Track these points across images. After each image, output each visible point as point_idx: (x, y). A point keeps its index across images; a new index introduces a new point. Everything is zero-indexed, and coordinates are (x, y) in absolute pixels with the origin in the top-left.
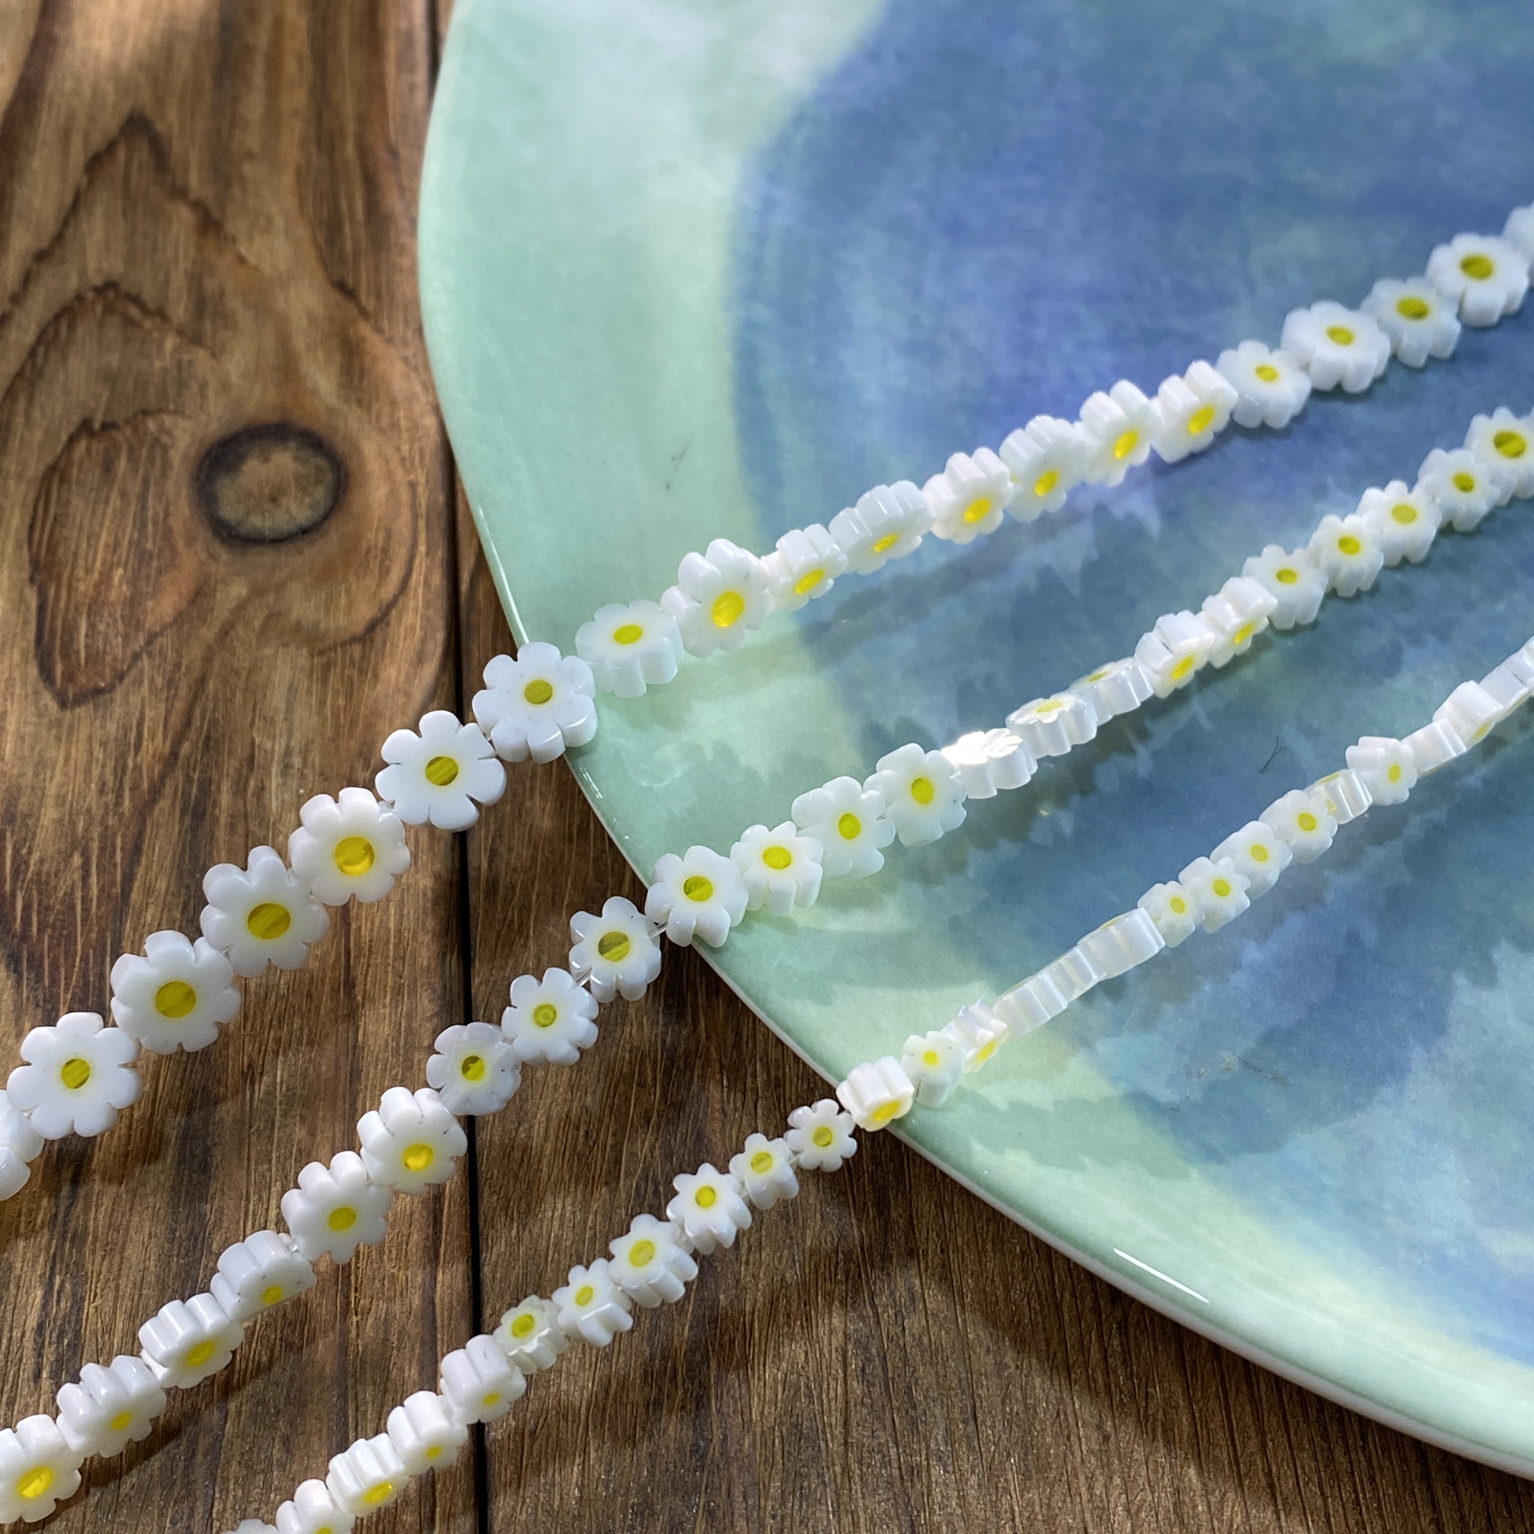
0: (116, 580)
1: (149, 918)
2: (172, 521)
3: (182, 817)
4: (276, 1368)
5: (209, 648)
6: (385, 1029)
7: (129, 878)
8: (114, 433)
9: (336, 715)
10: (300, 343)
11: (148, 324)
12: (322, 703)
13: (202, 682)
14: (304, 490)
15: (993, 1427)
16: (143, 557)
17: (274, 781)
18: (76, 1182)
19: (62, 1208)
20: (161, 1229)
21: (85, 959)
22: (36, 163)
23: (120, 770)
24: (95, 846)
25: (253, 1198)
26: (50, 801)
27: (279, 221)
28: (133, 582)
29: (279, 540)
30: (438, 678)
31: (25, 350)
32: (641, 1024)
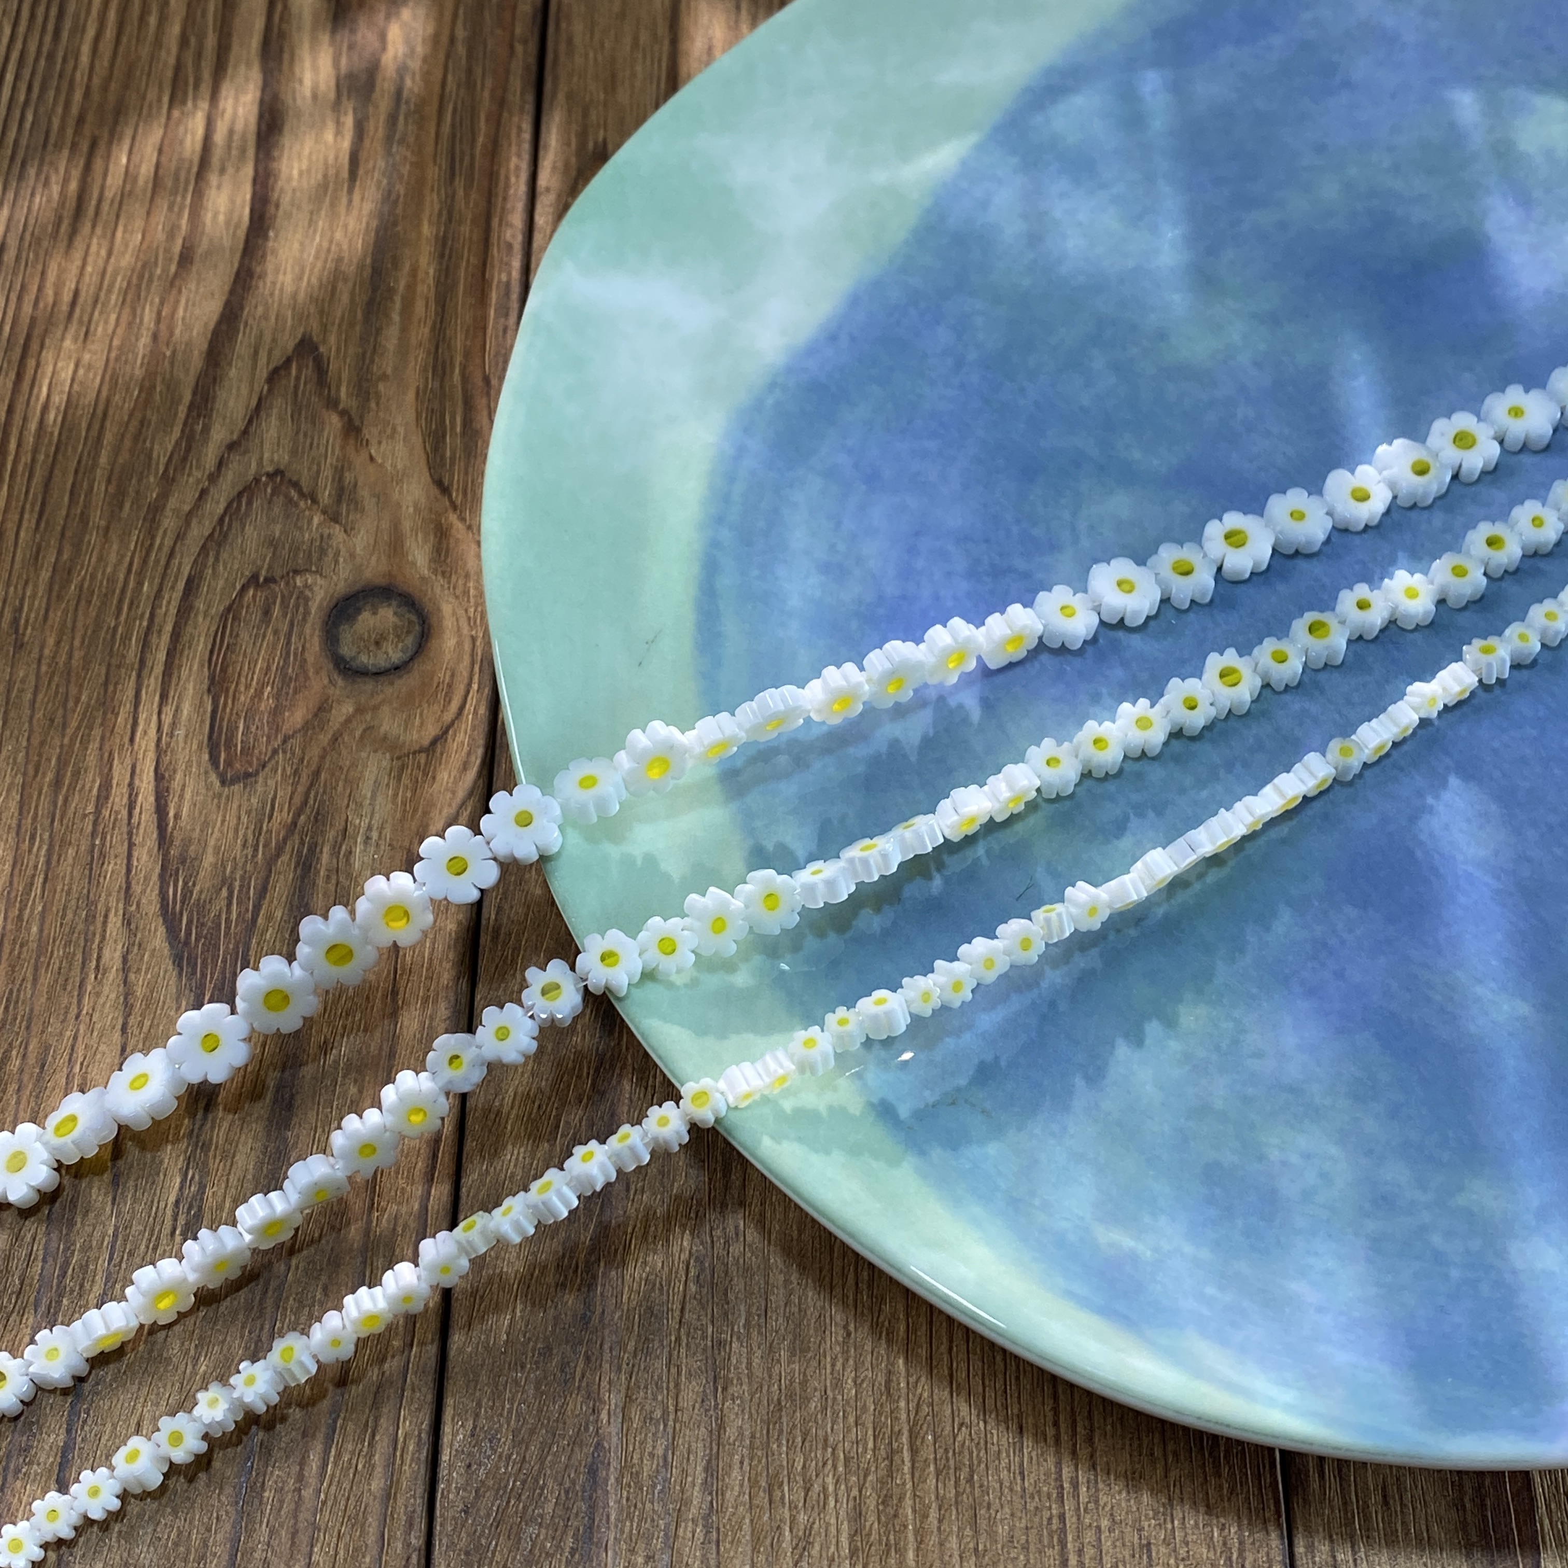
0: (266, 694)
1: (268, 937)
2: (307, 655)
3: (296, 868)
4: (323, 1241)
5: (324, 749)
6: (415, 1025)
7: (257, 908)
8: (273, 586)
9: (404, 804)
10: (407, 525)
11: (302, 504)
12: (396, 795)
13: (317, 773)
14: (398, 637)
15: (777, 1320)
16: (286, 680)
17: (359, 848)
18: (207, 1109)
19: (197, 1126)
20: (258, 1145)
21: (224, 961)
22: (233, 372)
23: (258, 832)
24: (237, 884)
25: (319, 1130)
26: (210, 850)
27: (401, 430)
28: (277, 697)
29: (378, 674)
30: (475, 782)
31: (216, 518)
32: (584, 1036)
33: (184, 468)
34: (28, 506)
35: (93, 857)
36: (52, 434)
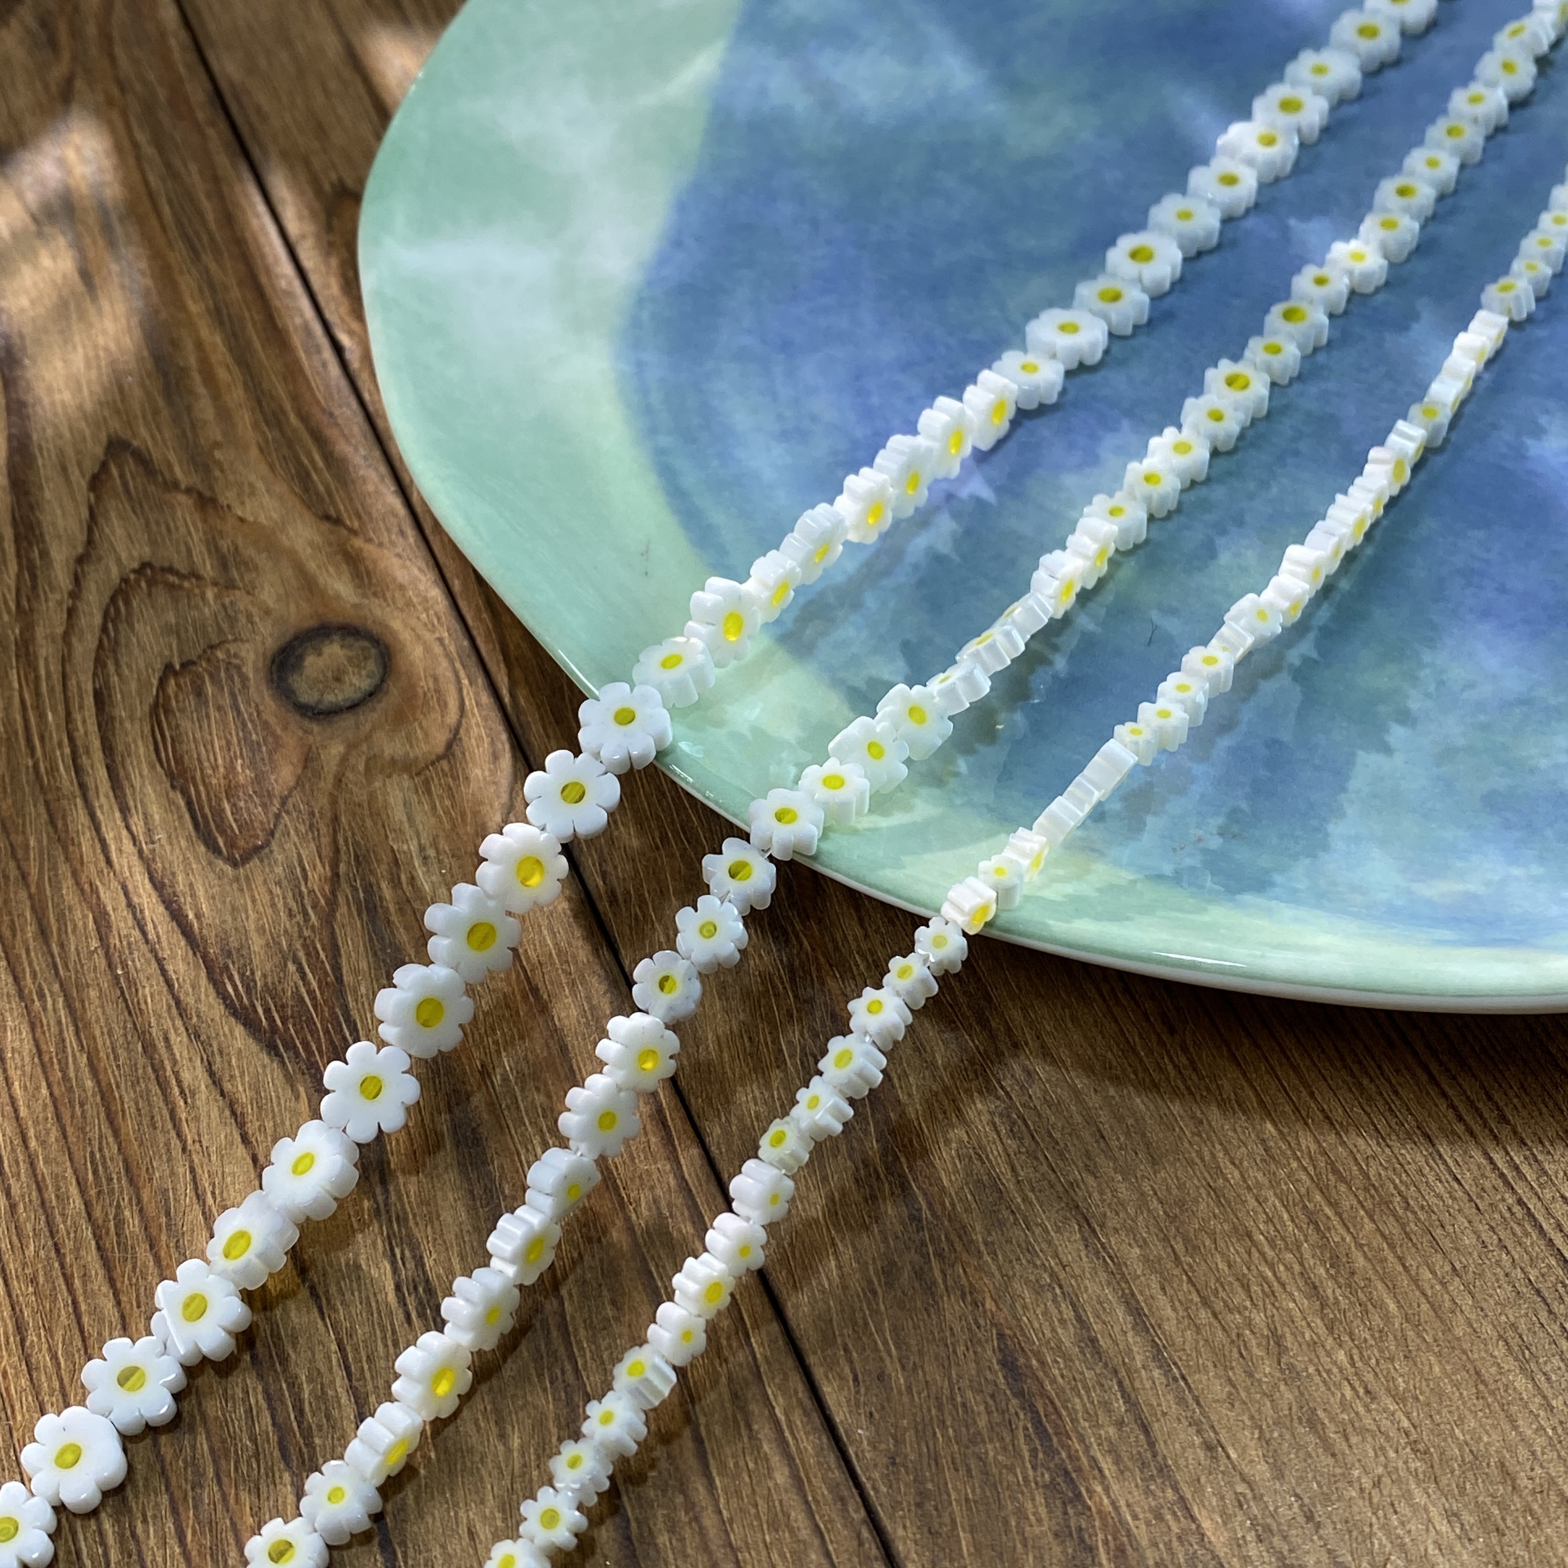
0: (239, 769)
2: (265, 716)
3: (359, 915)
4: (586, 1257)
5: (331, 794)
6: (574, 1012)
7: (337, 968)
8: (194, 668)
9: (447, 813)
10: (312, 566)
11: (186, 584)
12: (434, 808)
13: (335, 819)
14: (358, 666)
15: (1118, 1139)
16: (254, 748)
17: (420, 872)
18: (384, 1182)
20: (461, 1194)
21: (327, 1032)
22: (48, 494)
23: (299, 896)
24: (301, 954)
25: (522, 1151)
26: (254, 935)
27: (260, 485)
28: (253, 765)
29: (353, 707)
30: (514, 766)
31: (97, 631)
32: (760, 956)
33: (38, 596)
35: (121, 989)
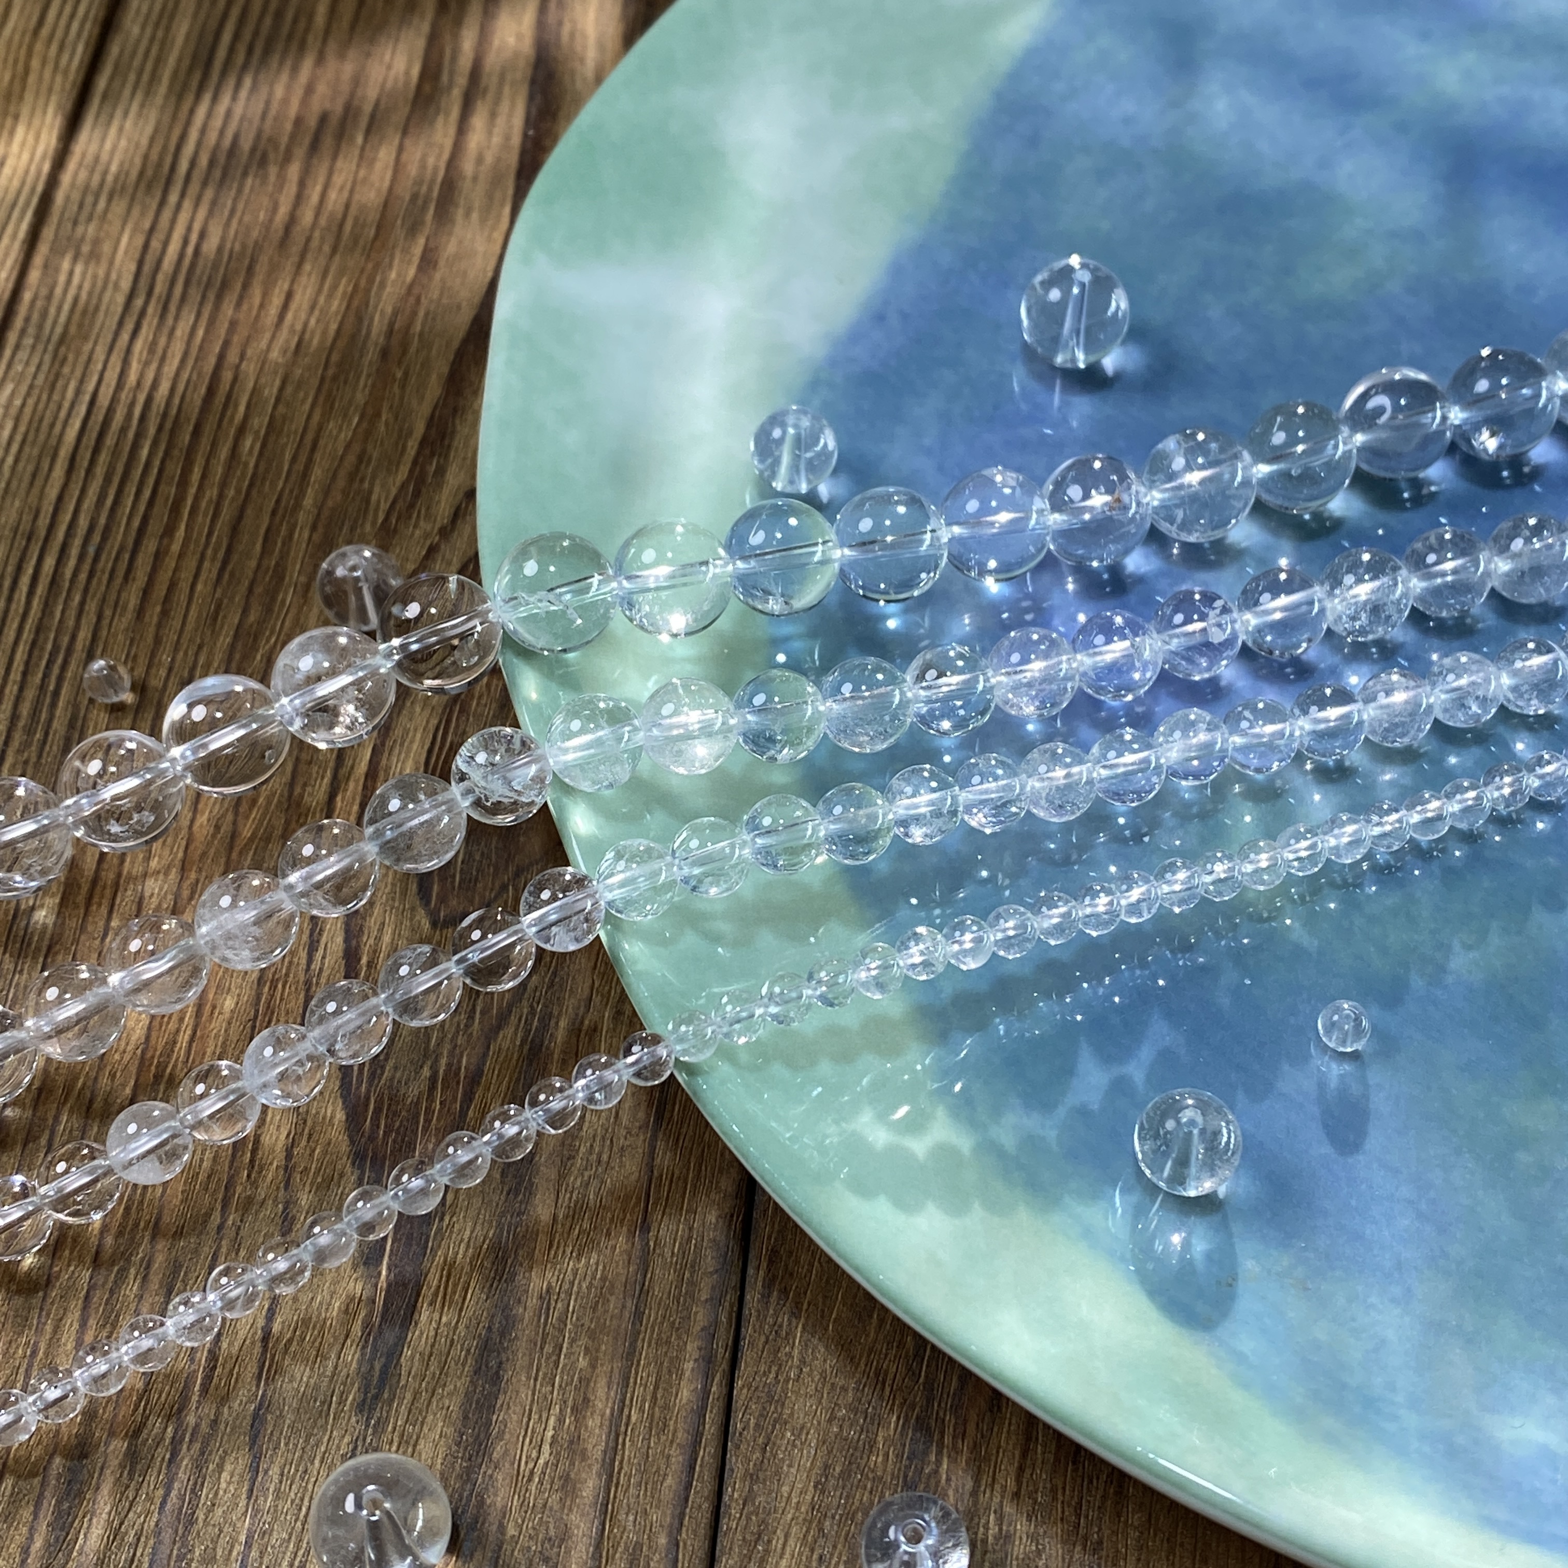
6: (670, 1277)
17: (606, 1026)
19: (370, 1396)
20: (449, 1431)
24: (443, 1061)
25: (535, 1416)
33: (410, 517)
34: (209, 552)
36: (246, 464)
